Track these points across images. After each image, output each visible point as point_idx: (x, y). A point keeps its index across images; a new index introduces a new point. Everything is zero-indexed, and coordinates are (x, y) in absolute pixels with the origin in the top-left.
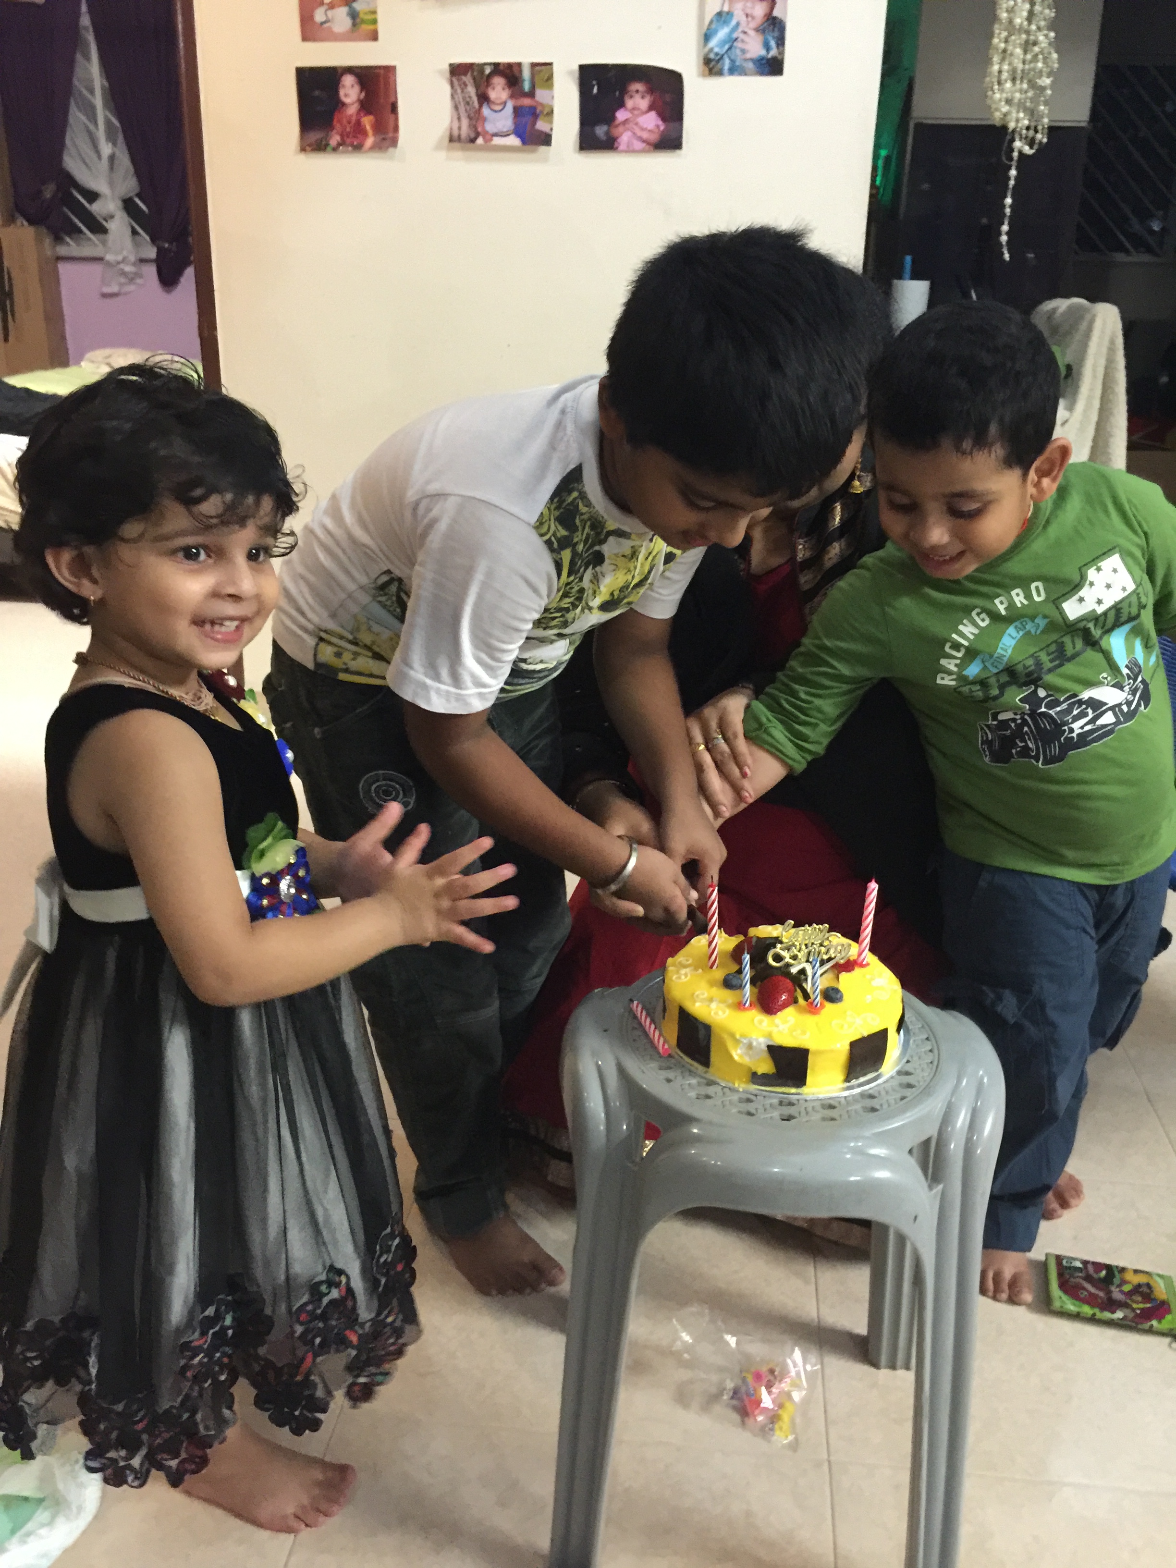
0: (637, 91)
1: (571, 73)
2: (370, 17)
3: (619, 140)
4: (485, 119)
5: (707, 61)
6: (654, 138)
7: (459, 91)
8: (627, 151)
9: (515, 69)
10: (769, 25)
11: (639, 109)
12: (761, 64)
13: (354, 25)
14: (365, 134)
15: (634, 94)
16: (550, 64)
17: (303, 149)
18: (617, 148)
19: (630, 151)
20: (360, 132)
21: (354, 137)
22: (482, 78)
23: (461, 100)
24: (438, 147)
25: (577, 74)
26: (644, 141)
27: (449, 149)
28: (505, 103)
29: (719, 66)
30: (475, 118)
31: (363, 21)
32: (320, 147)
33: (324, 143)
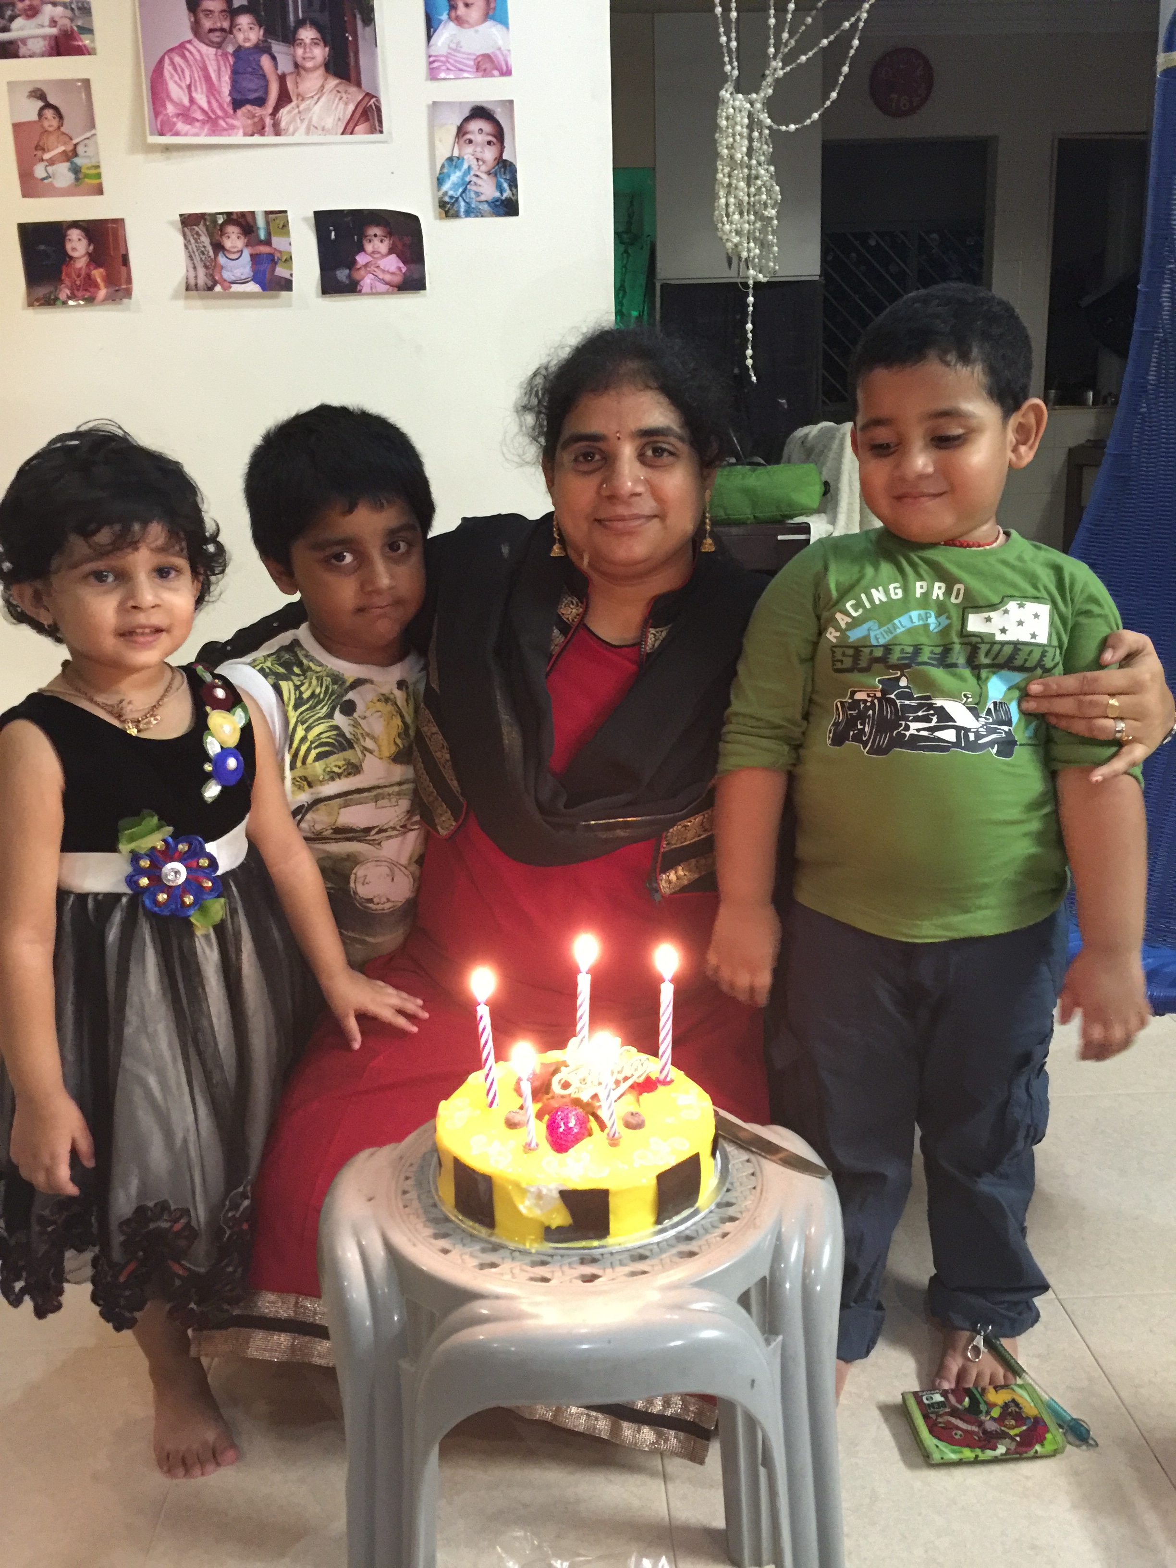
0: (375, 236)
1: (306, 219)
2: (93, 171)
3: (361, 283)
4: (222, 267)
5: (442, 205)
6: (397, 279)
7: (193, 241)
8: (372, 294)
9: (249, 219)
10: (500, 168)
11: (379, 253)
12: (496, 206)
13: (77, 179)
14: (96, 286)
15: (373, 238)
16: (285, 212)
17: (30, 304)
18: (360, 291)
19: (373, 293)
20: (90, 286)
21: (86, 290)
22: (215, 227)
23: (195, 249)
24: (175, 297)
25: (313, 221)
26: (387, 283)
27: (186, 298)
28: (242, 251)
29: (455, 208)
30: (212, 268)
31: (87, 176)
32: (50, 302)
33: (53, 297)
